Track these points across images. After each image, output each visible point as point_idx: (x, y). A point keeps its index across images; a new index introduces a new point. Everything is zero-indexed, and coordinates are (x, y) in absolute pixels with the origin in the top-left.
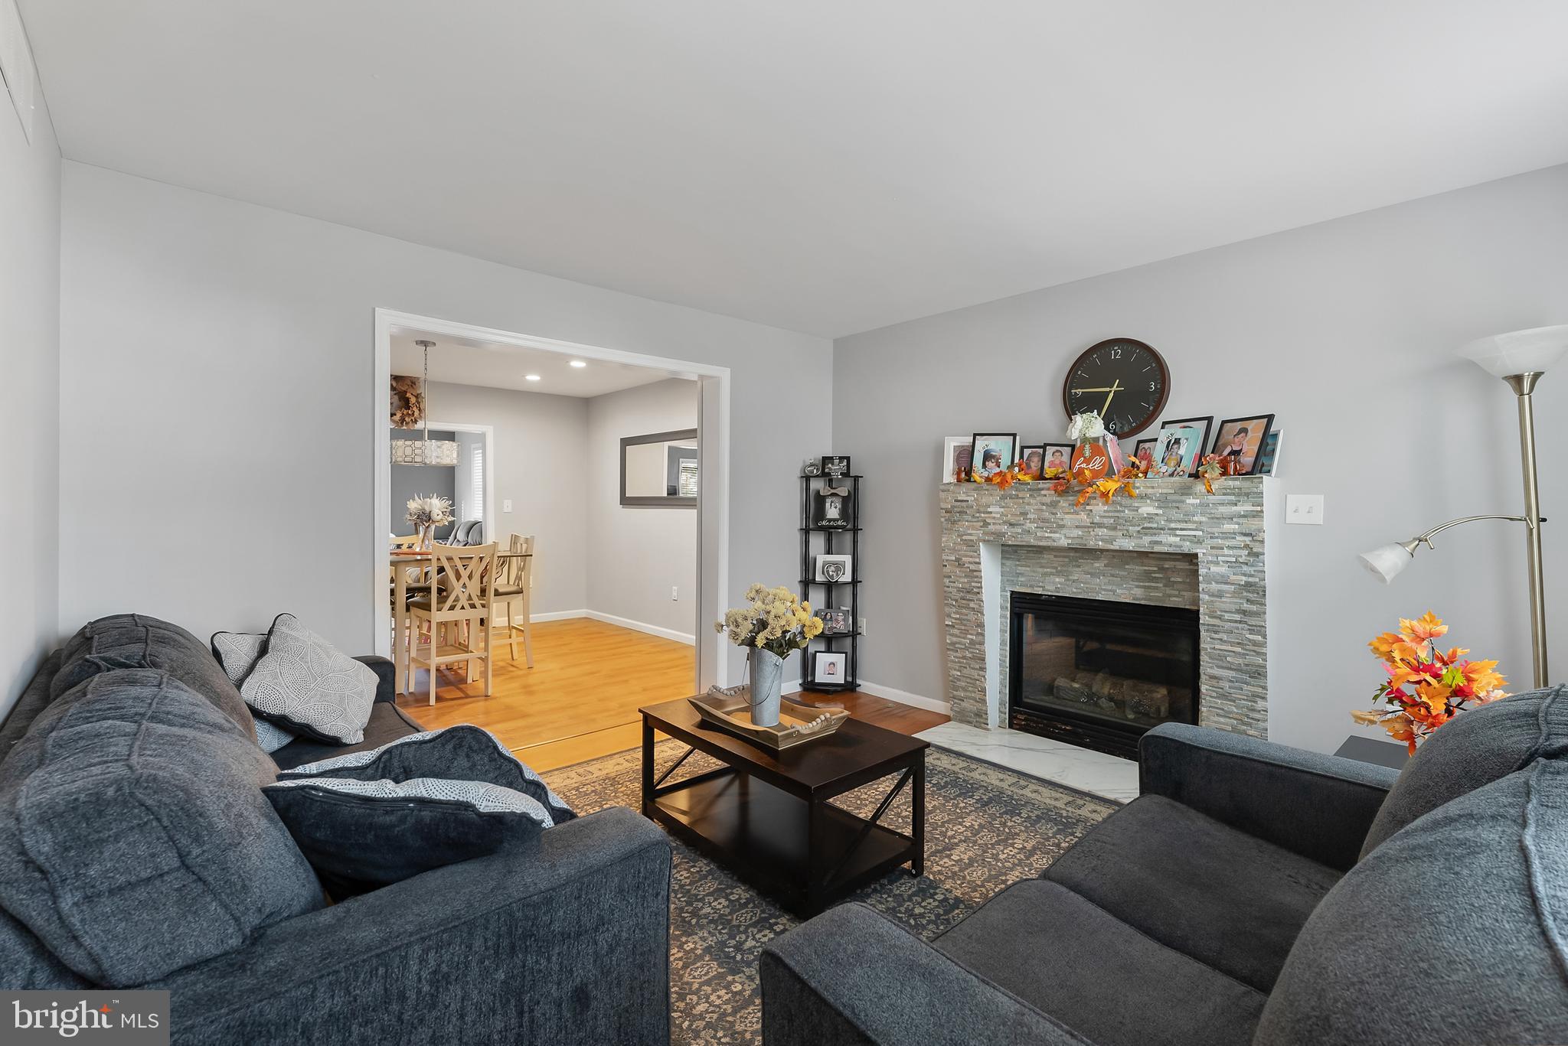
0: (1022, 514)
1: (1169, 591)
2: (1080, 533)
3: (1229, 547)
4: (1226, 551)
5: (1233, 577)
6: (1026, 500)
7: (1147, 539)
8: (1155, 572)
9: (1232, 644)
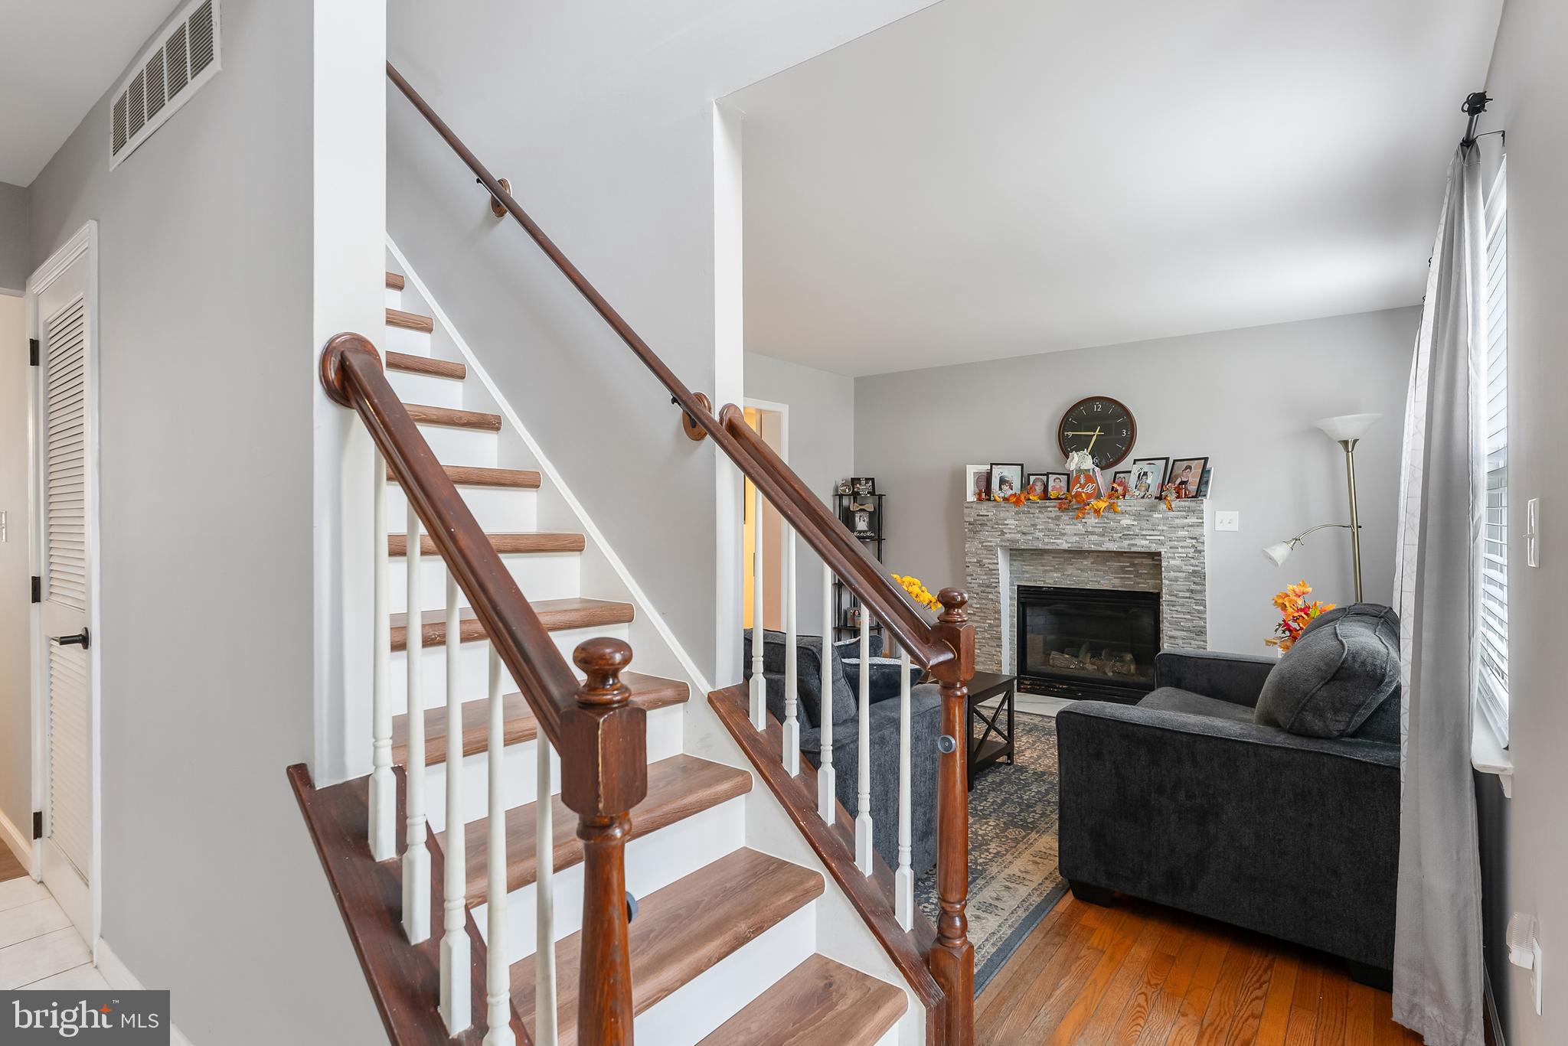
0: (1032, 525)
1: (1138, 580)
2: (1078, 539)
3: (1182, 547)
4: (1180, 550)
5: (1184, 567)
6: (1036, 515)
7: (1126, 543)
8: (1128, 567)
9: (1184, 613)
